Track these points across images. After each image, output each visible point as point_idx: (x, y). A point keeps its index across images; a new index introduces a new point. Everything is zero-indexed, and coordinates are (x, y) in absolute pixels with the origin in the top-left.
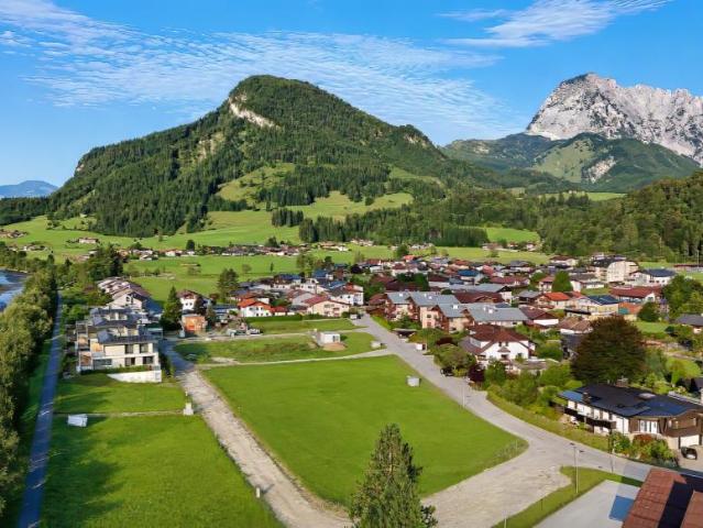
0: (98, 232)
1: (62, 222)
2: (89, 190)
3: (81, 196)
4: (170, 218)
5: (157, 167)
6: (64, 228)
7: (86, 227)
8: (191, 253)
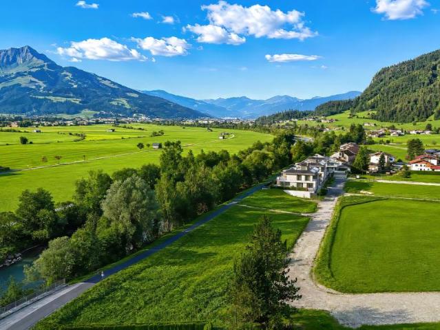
0: (377, 120)
1: (357, 114)
2: (376, 95)
3: (371, 98)
4: (423, 109)
5: (421, 77)
6: (358, 117)
7: (370, 116)
8: (428, 132)
